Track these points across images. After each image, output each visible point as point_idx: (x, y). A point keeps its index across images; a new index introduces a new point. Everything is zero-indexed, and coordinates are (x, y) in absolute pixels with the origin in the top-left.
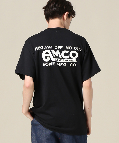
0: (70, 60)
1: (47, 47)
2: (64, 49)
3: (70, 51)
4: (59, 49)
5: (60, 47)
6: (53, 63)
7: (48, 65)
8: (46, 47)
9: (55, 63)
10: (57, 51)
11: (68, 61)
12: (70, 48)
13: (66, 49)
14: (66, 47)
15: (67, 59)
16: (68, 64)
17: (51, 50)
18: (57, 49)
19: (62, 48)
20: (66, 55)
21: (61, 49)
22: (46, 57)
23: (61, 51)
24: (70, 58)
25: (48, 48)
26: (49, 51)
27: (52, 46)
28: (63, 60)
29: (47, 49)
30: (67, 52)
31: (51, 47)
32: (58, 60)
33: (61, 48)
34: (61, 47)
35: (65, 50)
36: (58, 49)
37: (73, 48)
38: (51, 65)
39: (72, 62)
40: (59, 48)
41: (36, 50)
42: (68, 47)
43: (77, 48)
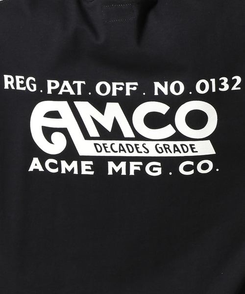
0: (178, 143)
1: (53, 85)
2: (144, 94)
3: (174, 103)
4: (121, 94)
5: (124, 87)
6: (83, 163)
7: (56, 170)
8: (51, 85)
9: (91, 163)
10: (108, 104)
11: (167, 148)
12: (177, 88)
13: (156, 93)
14: (157, 85)
15: (161, 144)
16: (170, 164)
17: (77, 104)
19: (135, 89)
20: (154, 121)
21: (128, 93)
24: (178, 136)
25: (60, 93)
26: (65, 103)
27: (79, 83)
28: (141, 149)
29: (55, 96)
30: (162, 108)
31: (74, 88)
32: (116, 147)
33: (128, 89)
34: (130, 87)
36: (114, 94)
37: (190, 87)
38: (76, 172)
39: (190, 154)
40: (121, 89)
41: (6, 87)
42: (163, 85)
43: (213, 81)
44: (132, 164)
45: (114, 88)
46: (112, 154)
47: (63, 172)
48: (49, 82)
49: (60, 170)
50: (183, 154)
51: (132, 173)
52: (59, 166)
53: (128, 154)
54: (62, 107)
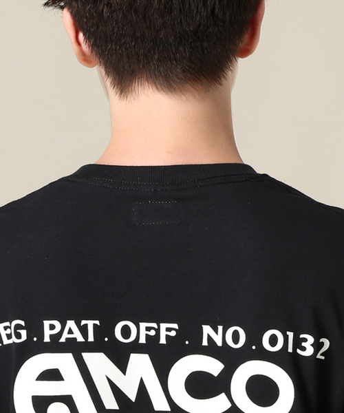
1: (52, 327)
2: (187, 343)
3: (232, 359)
4: (153, 341)
5: (158, 331)
8: (50, 328)
10: (134, 357)
12: (236, 337)
13: (205, 343)
14: (207, 330)
17: (87, 357)
18: (136, 347)
19: (173, 333)
20: (201, 386)
21: (163, 341)
23: (163, 362)
24: (234, 412)
25: (63, 340)
26: (69, 357)
27: (90, 324)
29: (56, 346)
30: (214, 367)
31: (83, 331)
33: (163, 334)
34: (167, 331)
35: (197, 349)
36: (142, 340)
37: (254, 338)
40: (152, 333)
42: (216, 332)
43: (291, 335)
45: (142, 331)
48: (47, 323)
54: (64, 362)
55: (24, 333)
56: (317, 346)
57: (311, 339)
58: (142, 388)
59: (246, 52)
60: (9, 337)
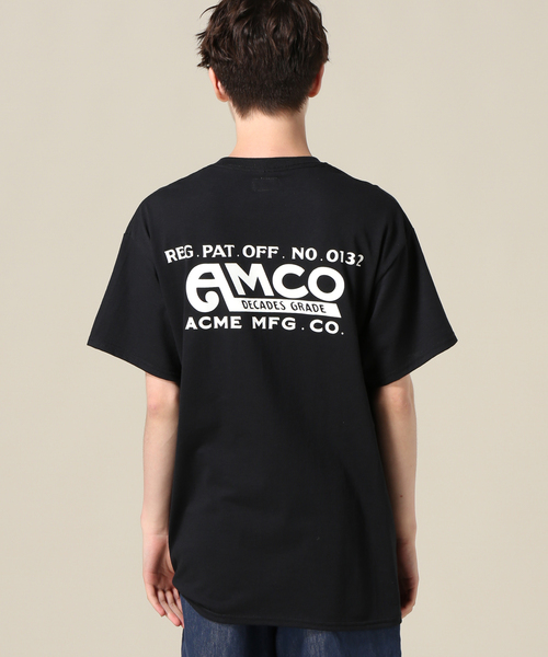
0: (310, 303)
1: (208, 249)
2: (284, 258)
3: (309, 267)
4: (264, 256)
5: (267, 251)
6: (233, 318)
7: (209, 326)
8: (206, 250)
9: (239, 318)
10: (253, 266)
11: (301, 306)
12: (311, 254)
13: (294, 257)
14: (295, 250)
15: (296, 302)
16: (303, 320)
17: (227, 265)
18: (255, 260)
19: (276, 252)
20: (291, 282)
21: (270, 256)
22: (202, 293)
23: (270, 266)
24: (310, 297)
25: (214, 256)
26: (217, 266)
27: (229, 247)
28: (279, 306)
29: (210, 260)
30: (298, 271)
31: (226, 251)
32: (258, 305)
33: (270, 252)
34: (272, 251)
35: (289, 261)
36: (258, 256)
37: (322, 254)
38: (226, 327)
39: (319, 313)
40: (264, 252)
41: (170, 261)
42: (300, 251)
43: (342, 252)
44: (271, 319)
45: (258, 251)
46: (255, 310)
47: (216, 327)
48: (205, 247)
49: (213, 325)
50: (313, 313)
51: (270, 327)
52: (212, 322)
53: (267, 311)
54: (215, 268)
55: (191, 252)
56: (357, 259)
57: (353, 255)
58: (258, 282)
59: (313, 94)
60: (183, 255)
